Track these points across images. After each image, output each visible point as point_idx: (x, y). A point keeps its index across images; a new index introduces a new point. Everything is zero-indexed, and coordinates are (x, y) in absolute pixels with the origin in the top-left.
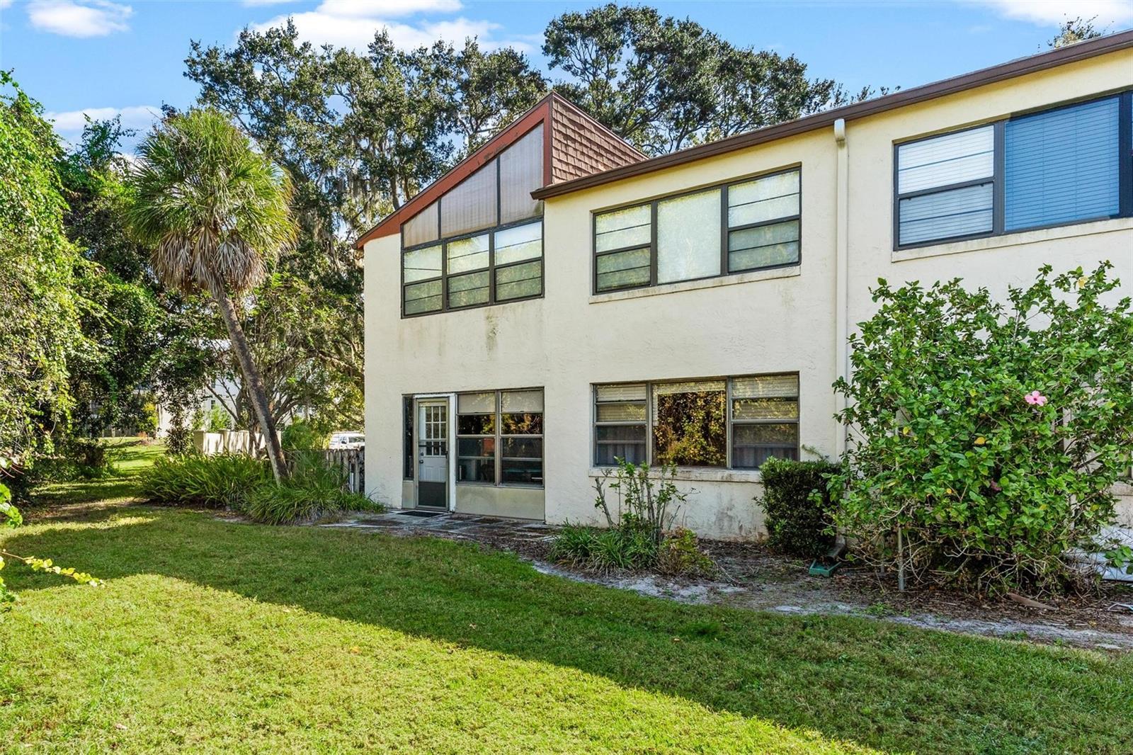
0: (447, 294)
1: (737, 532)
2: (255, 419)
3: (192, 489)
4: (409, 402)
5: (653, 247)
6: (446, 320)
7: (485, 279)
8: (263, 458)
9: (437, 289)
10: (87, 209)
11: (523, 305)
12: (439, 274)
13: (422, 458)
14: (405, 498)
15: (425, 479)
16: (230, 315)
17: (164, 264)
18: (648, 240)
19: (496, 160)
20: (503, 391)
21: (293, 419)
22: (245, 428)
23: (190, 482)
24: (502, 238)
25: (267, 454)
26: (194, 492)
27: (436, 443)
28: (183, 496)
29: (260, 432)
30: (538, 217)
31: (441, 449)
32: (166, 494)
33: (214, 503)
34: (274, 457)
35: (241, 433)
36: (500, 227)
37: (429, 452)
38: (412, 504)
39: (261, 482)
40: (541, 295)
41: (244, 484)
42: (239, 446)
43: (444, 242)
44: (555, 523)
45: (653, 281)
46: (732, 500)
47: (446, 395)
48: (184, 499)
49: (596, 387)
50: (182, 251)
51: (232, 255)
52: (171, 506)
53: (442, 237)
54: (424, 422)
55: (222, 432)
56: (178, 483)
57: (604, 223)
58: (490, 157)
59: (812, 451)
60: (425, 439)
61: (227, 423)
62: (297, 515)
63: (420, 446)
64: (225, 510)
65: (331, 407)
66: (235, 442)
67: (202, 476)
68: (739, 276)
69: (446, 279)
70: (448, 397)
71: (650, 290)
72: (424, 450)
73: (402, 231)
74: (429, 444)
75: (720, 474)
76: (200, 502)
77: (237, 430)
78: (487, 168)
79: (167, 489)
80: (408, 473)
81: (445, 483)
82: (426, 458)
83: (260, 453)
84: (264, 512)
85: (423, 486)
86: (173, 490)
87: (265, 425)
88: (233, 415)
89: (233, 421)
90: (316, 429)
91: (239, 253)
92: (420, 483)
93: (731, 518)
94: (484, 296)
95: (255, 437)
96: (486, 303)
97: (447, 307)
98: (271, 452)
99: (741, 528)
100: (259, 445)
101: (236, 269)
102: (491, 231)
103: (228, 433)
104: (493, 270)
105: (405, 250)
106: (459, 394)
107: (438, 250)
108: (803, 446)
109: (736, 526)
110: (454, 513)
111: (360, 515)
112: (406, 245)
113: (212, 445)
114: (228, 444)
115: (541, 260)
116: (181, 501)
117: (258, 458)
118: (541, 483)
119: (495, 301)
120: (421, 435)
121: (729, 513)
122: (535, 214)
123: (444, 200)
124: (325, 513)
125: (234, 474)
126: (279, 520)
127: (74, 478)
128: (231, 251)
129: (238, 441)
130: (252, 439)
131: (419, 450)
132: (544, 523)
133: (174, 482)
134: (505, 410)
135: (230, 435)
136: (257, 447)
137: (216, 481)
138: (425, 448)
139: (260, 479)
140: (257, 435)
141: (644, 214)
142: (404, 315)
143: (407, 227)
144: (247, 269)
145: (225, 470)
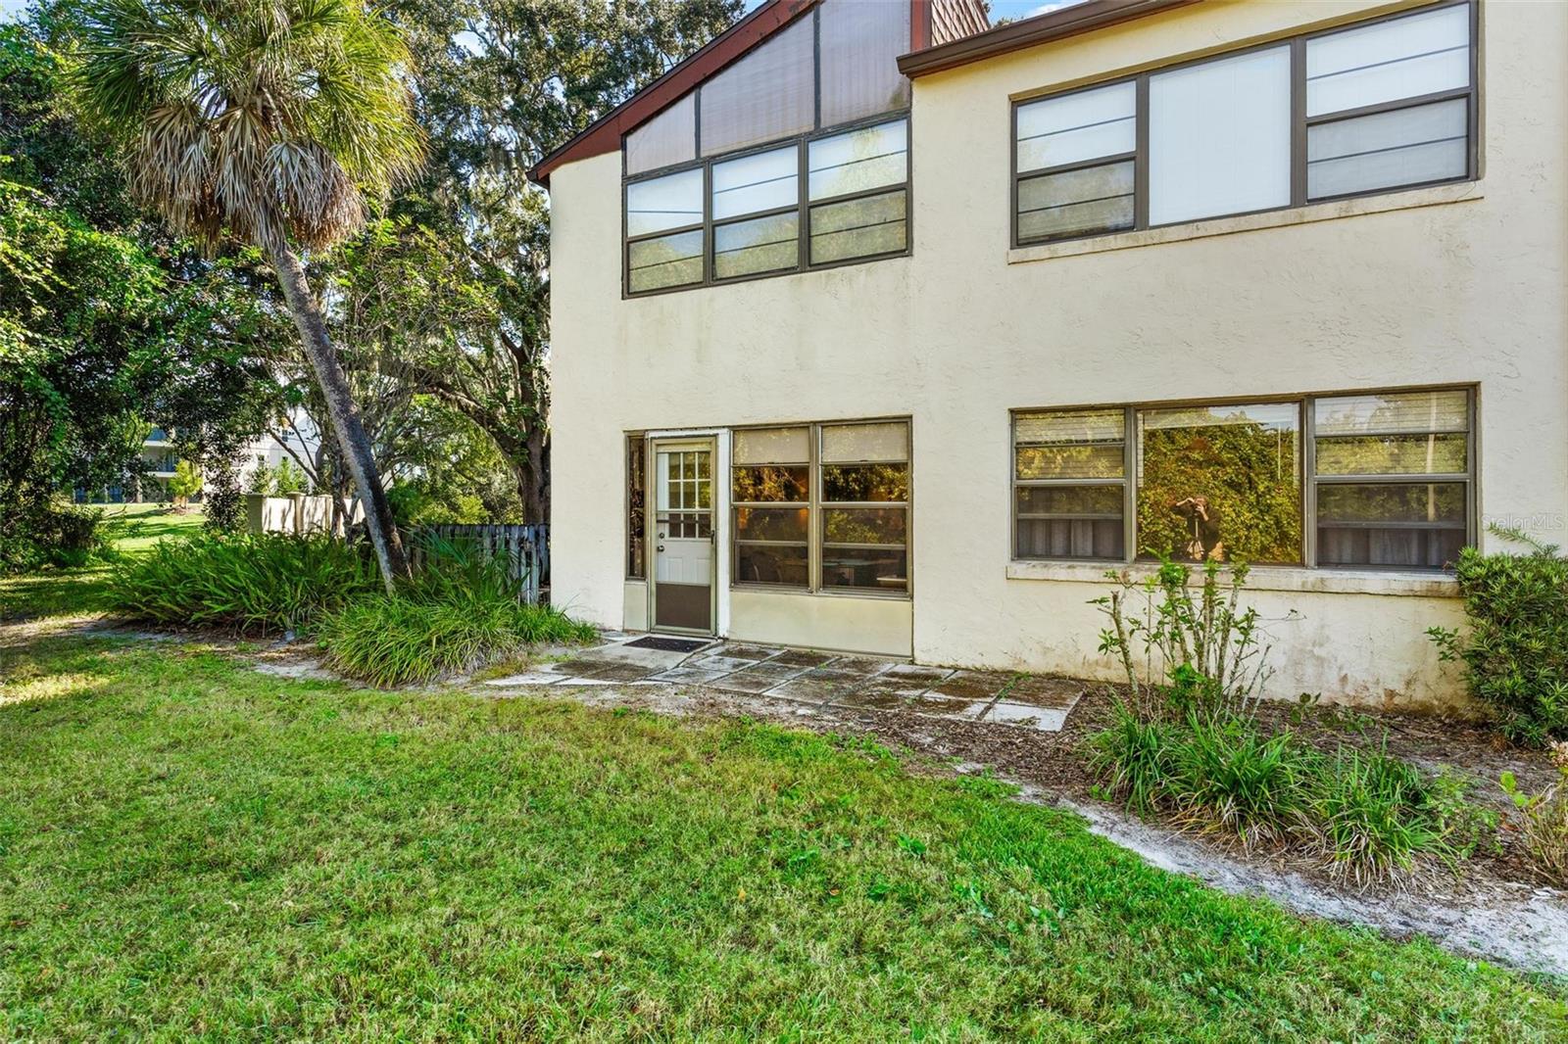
0: (710, 255)
1: (1336, 687)
2: (343, 473)
3: (217, 602)
4: (637, 447)
5: (1138, 160)
6: (712, 300)
7: (790, 226)
8: (358, 541)
9: (694, 245)
10: (33, 114)
11: (868, 270)
12: (699, 219)
13: (661, 542)
14: (629, 612)
15: (668, 578)
16: (295, 283)
17: (153, 169)
18: (1128, 145)
19: (811, 16)
20: (826, 425)
21: (395, 481)
22: (328, 492)
23: (211, 588)
24: (823, 154)
25: (367, 533)
26: (219, 608)
27: (688, 517)
28: (196, 616)
29: (353, 496)
30: (900, 112)
31: (701, 527)
32: (163, 609)
33: (260, 626)
34: (381, 541)
35: (322, 500)
36: (820, 133)
37: (674, 532)
38: (642, 623)
39: (355, 584)
40: (905, 251)
41: (322, 590)
42: (319, 515)
43: (706, 164)
44: (936, 663)
45: (1140, 220)
46: (1323, 627)
47: (712, 432)
48: (201, 620)
49: (1017, 415)
50: (193, 147)
51: (298, 165)
52: (173, 632)
53: (703, 154)
54: (664, 480)
55: (293, 497)
56: (188, 591)
57: (1032, 119)
58: (801, 9)
59: (1513, 535)
60: (667, 508)
61: (302, 486)
62: (437, 663)
63: (658, 521)
64: (283, 638)
65: (447, 466)
66: (312, 510)
67: (237, 578)
68: (1344, 204)
69: (710, 228)
70: (716, 435)
71: (1142, 236)
72: (666, 529)
73: (624, 147)
74: (674, 517)
75: (1296, 577)
76: (233, 625)
77: (316, 494)
78: (793, 30)
79: (163, 601)
80: (635, 568)
81: (709, 587)
82: (669, 543)
83: (352, 532)
84: (365, 658)
85: (664, 591)
86: (178, 605)
87: (364, 484)
88: (311, 474)
89: (311, 482)
90: (427, 494)
91: (313, 164)
92: (659, 586)
93: (1321, 660)
94: (789, 255)
95: (344, 506)
96: (793, 268)
97: (711, 277)
98: (375, 532)
99: (1344, 679)
100: (351, 519)
101: (306, 192)
102: (801, 142)
103: (302, 498)
104: (806, 209)
105: (628, 180)
106: (736, 430)
107: (696, 178)
108: (1492, 528)
109: (1333, 677)
110: (725, 639)
111: (557, 651)
112: (631, 172)
113: (276, 515)
114: (302, 513)
115: (906, 188)
116: (196, 623)
117: (350, 540)
118: (903, 589)
119: (810, 265)
120: (659, 501)
121: (1317, 651)
122: (891, 108)
123: (706, 90)
124: (496, 656)
125: (302, 572)
126: (398, 675)
127: (34, 568)
128: (297, 161)
129: (318, 509)
130: (339, 508)
131: (657, 528)
132: (912, 662)
133: (179, 588)
134: (828, 460)
135: (304, 502)
136: (347, 523)
137: (265, 586)
138: (667, 525)
139: (353, 579)
140: (348, 502)
141: (1123, 98)
142: (628, 293)
143: (631, 140)
144: (330, 196)
145: (283, 564)
